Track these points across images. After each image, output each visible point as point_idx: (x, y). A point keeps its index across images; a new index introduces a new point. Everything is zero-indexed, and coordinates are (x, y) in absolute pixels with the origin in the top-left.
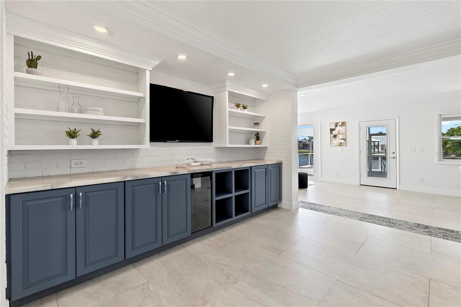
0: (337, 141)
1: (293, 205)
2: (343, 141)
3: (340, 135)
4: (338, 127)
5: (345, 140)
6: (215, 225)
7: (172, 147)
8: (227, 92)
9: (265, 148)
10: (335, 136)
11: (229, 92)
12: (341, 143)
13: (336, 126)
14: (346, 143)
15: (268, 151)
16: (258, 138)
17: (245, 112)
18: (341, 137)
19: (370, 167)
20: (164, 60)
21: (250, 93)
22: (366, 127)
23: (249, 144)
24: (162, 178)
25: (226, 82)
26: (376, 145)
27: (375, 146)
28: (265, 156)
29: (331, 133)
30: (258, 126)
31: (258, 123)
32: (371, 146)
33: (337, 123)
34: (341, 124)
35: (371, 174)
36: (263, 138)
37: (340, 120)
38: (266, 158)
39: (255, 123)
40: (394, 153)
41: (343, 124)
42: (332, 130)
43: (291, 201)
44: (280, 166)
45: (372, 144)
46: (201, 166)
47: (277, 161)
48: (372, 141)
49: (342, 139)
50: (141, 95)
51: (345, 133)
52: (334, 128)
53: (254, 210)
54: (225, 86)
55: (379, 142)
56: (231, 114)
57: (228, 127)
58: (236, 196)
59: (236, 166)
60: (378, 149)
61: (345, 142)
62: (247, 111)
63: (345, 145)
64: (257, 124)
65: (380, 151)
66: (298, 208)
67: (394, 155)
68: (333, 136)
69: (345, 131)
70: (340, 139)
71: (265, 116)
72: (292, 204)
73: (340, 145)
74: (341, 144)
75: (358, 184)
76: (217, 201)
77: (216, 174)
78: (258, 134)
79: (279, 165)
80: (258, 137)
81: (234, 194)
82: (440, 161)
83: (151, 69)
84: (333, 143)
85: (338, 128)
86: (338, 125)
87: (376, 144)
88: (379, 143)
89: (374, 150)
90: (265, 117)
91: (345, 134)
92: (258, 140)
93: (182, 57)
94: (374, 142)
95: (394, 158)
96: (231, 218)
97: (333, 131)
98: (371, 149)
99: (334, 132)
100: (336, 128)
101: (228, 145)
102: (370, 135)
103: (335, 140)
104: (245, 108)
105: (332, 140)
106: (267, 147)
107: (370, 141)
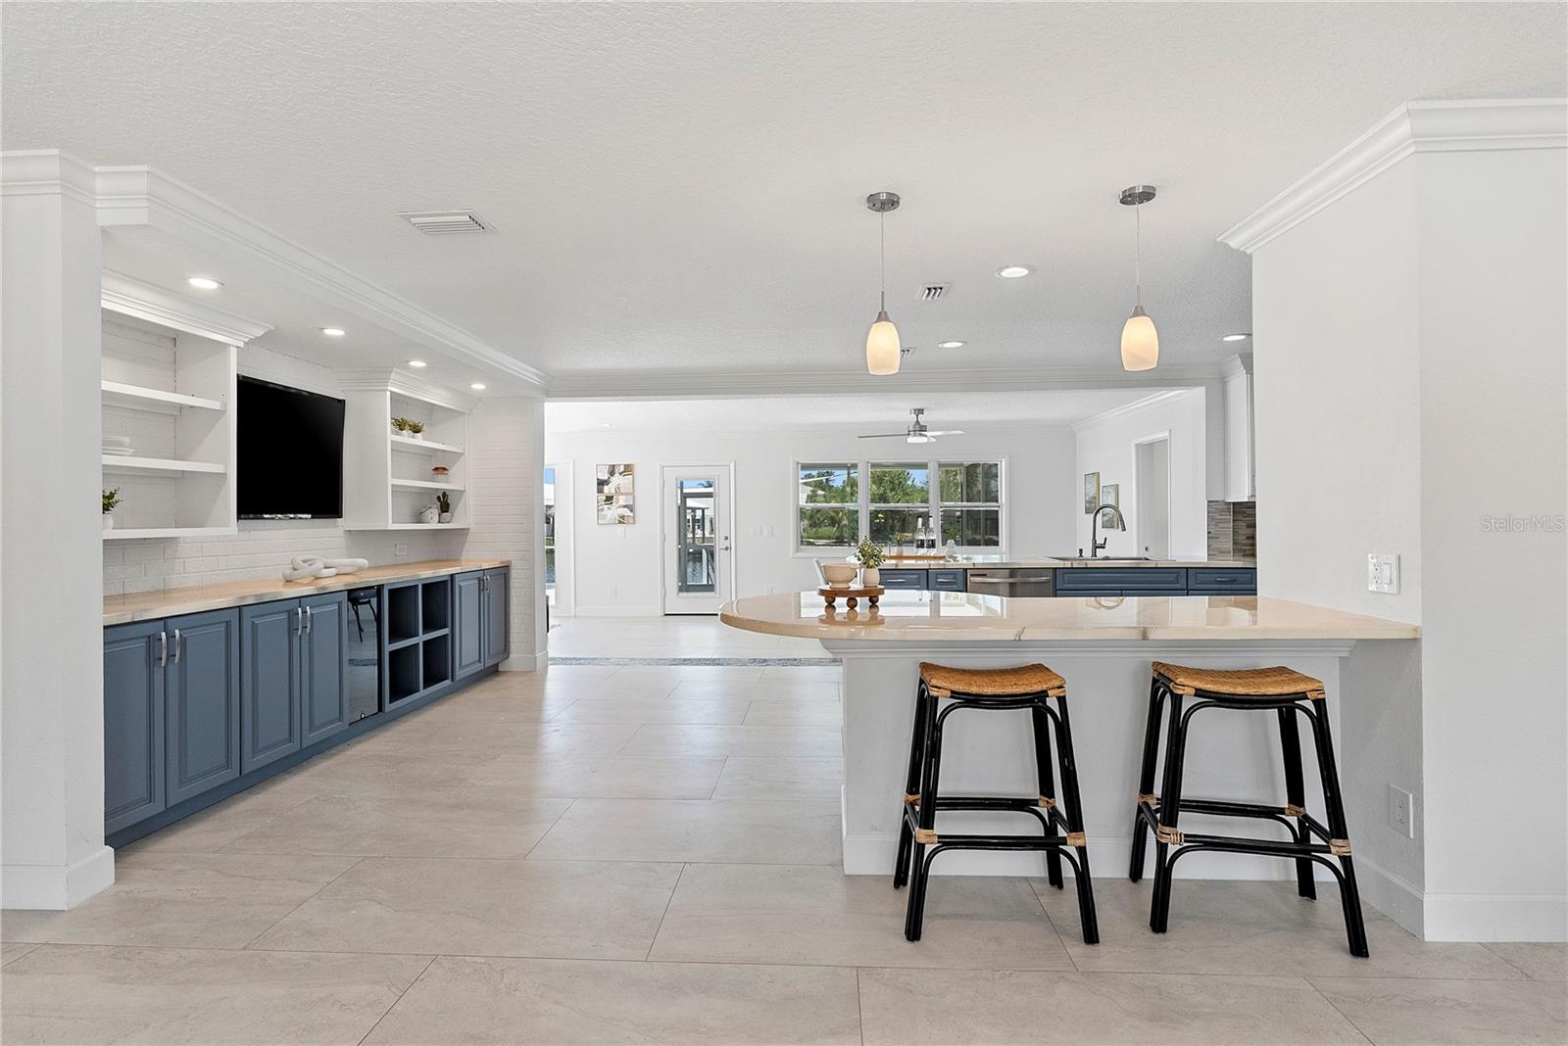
0: (613, 512)
1: (538, 660)
2: (626, 512)
3: (621, 497)
4: (617, 475)
5: (631, 508)
6: (389, 707)
7: (252, 533)
8: (388, 393)
9: (464, 532)
10: (609, 499)
11: (391, 392)
12: (623, 517)
13: (612, 473)
14: (634, 517)
15: (470, 538)
16: (445, 507)
17: (418, 440)
18: (622, 500)
19: (683, 576)
20: (276, 327)
21: (436, 397)
22: (677, 479)
23: (420, 522)
24: (302, 599)
25: (390, 372)
26: (697, 518)
27: (695, 521)
28: (462, 550)
29: (600, 491)
30: (443, 476)
31: (444, 469)
32: (689, 522)
33: (614, 466)
34: (622, 469)
35: (685, 587)
36: (457, 505)
37: (621, 461)
38: (465, 555)
39: (436, 469)
40: (727, 538)
41: (628, 469)
42: (601, 483)
43: (533, 652)
44: (505, 574)
45: (689, 517)
46: (338, 577)
47: (501, 563)
48: (689, 508)
49: (624, 506)
50: (216, 405)
51: (631, 491)
52: (606, 478)
53: (460, 674)
54: (386, 380)
55: (706, 511)
56: (397, 449)
57: (391, 481)
58: (424, 643)
59: (428, 574)
60: (703, 530)
61: (632, 514)
62: (424, 439)
63: (631, 521)
64: (440, 470)
65: (707, 535)
66: (547, 667)
67: (726, 543)
68: (604, 498)
69: (631, 487)
70: (620, 507)
71: (462, 452)
72: (536, 658)
73: (620, 522)
74: (622, 520)
75: (660, 613)
76: (392, 654)
77: (390, 590)
78: (444, 494)
79: (503, 571)
80: (445, 504)
81: (421, 638)
82: (797, 551)
83: (242, 345)
84: (605, 517)
85: (616, 480)
86: (616, 470)
87: (699, 514)
88: (706, 514)
89: (693, 532)
90: (462, 454)
91: (632, 493)
92: (447, 511)
93: (334, 332)
94: (694, 510)
95: (727, 549)
96: (417, 694)
97: (605, 487)
98: (686, 531)
99: (606, 489)
100: (613, 479)
101: (392, 526)
102: (685, 497)
103: (609, 508)
104: (416, 430)
105: (603, 510)
106: (468, 529)
107: (682, 509)
